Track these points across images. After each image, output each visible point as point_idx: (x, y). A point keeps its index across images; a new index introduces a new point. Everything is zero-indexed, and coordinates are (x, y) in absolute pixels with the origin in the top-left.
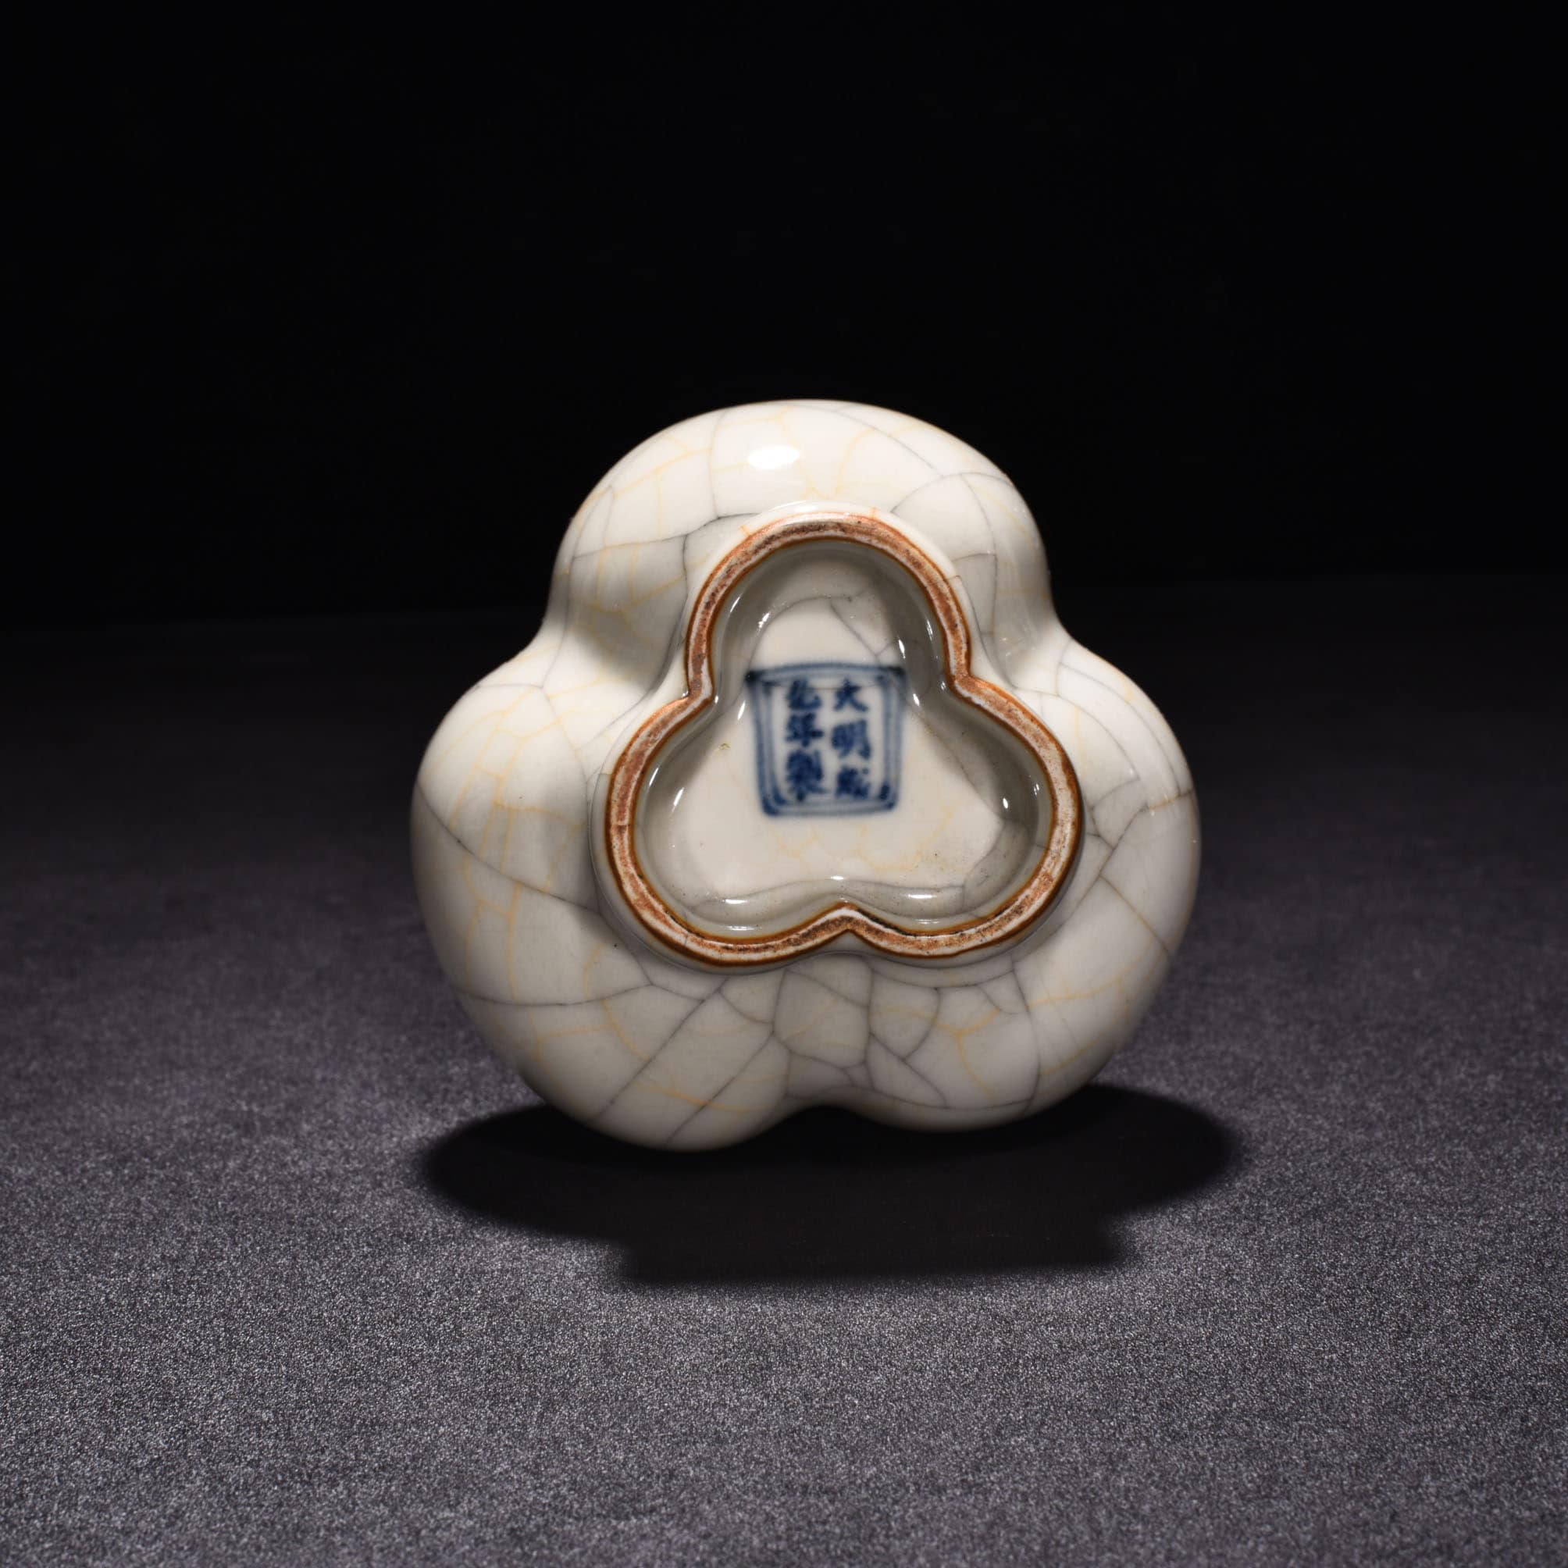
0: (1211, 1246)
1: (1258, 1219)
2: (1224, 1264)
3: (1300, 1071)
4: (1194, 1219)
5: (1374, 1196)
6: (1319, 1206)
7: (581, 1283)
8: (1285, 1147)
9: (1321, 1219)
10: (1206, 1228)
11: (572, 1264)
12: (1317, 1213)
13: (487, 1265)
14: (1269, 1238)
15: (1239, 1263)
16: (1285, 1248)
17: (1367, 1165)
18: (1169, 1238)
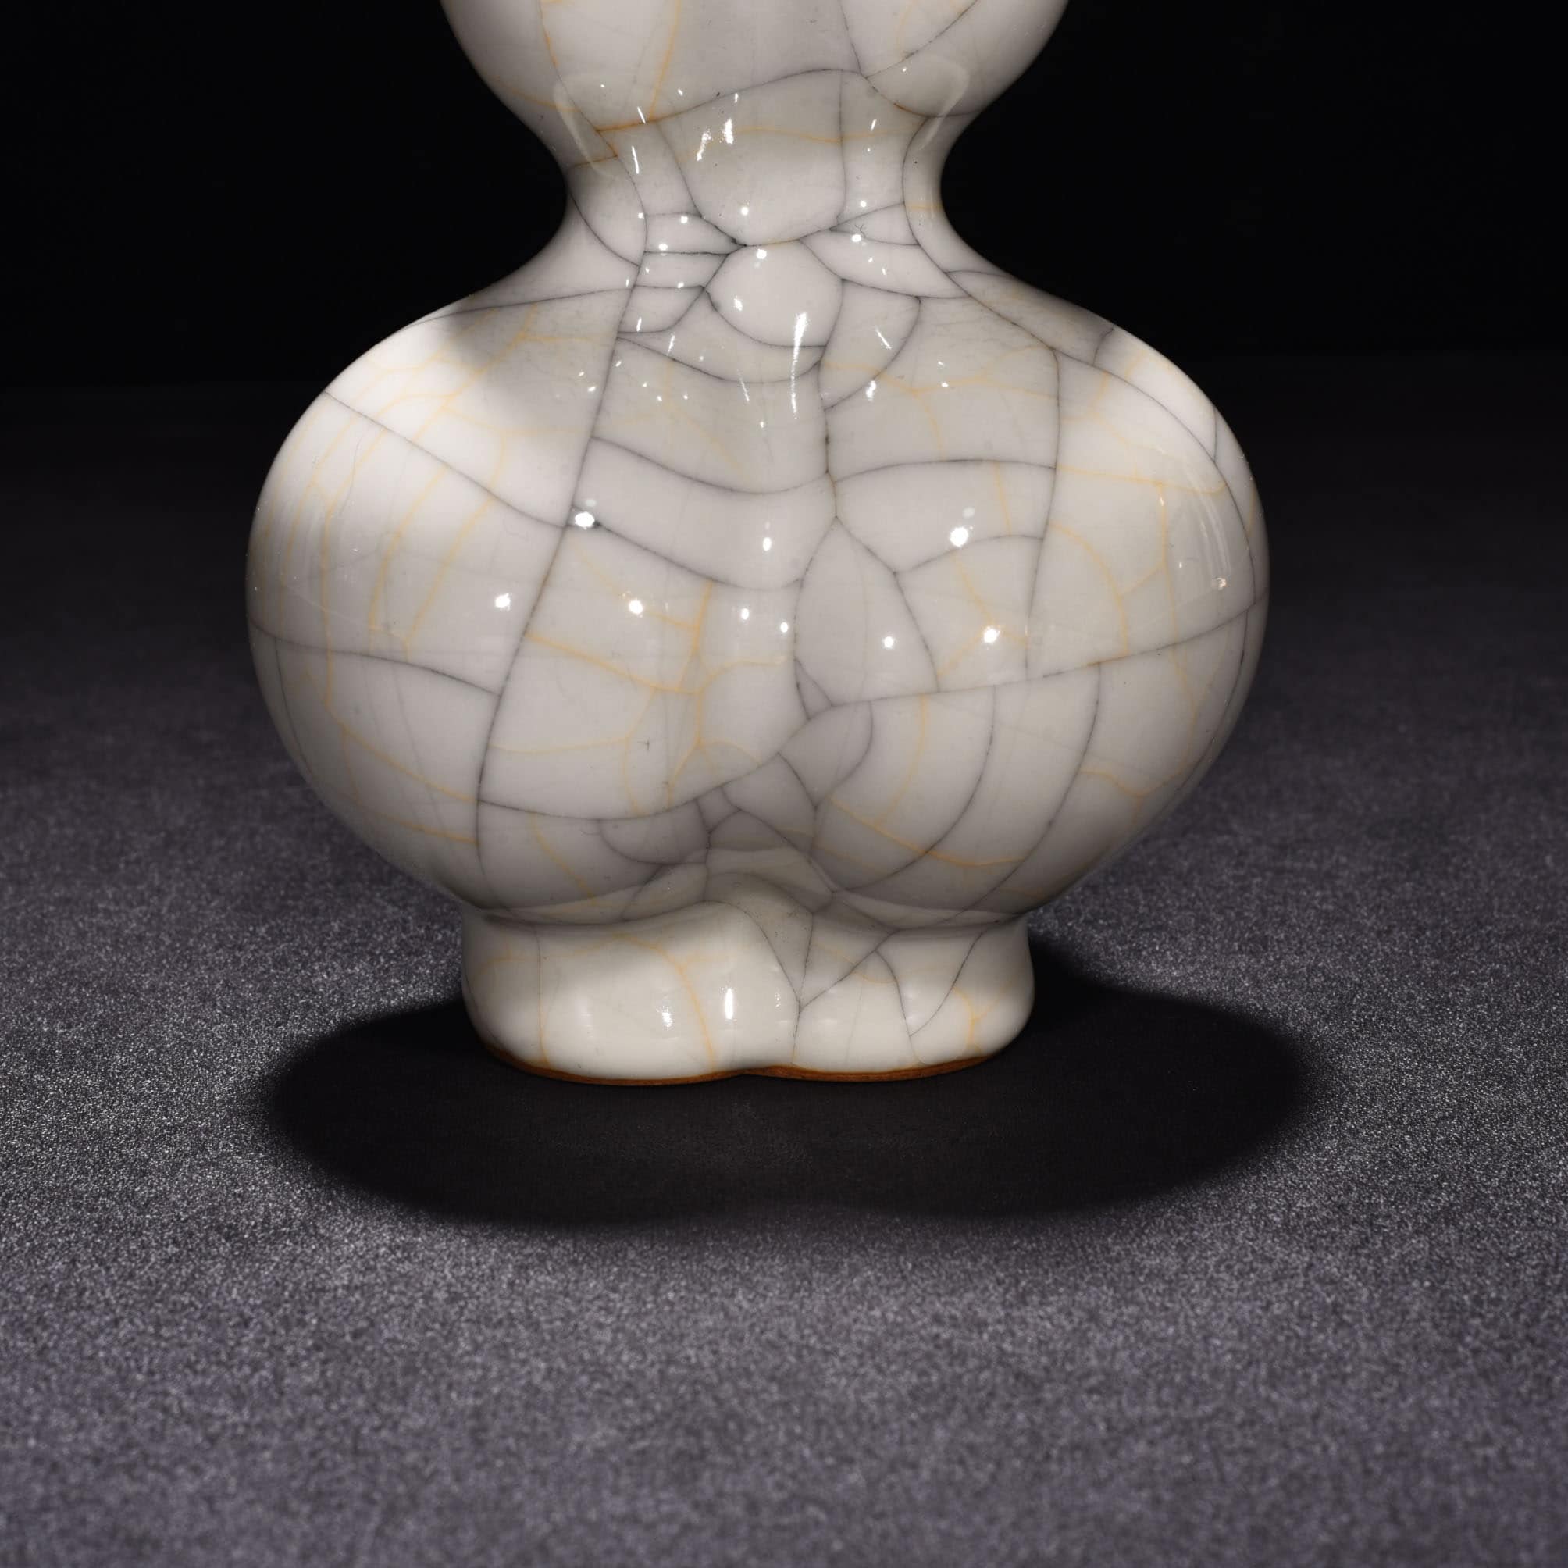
0: (1310, 1266)
1: (1371, 1224)
2: (1329, 1295)
3: (1411, 997)
4: (1285, 1223)
5: (1523, 1189)
6: (1452, 1205)
7: (453, 1311)
8: (1400, 1111)
9: (1456, 1225)
10: (1301, 1236)
11: (444, 1278)
12: (1448, 1216)
13: (330, 1278)
14: (1388, 1253)
15: (1351, 1294)
16: (1412, 1271)
17: (1510, 1142)
18: (1254, 1252)
